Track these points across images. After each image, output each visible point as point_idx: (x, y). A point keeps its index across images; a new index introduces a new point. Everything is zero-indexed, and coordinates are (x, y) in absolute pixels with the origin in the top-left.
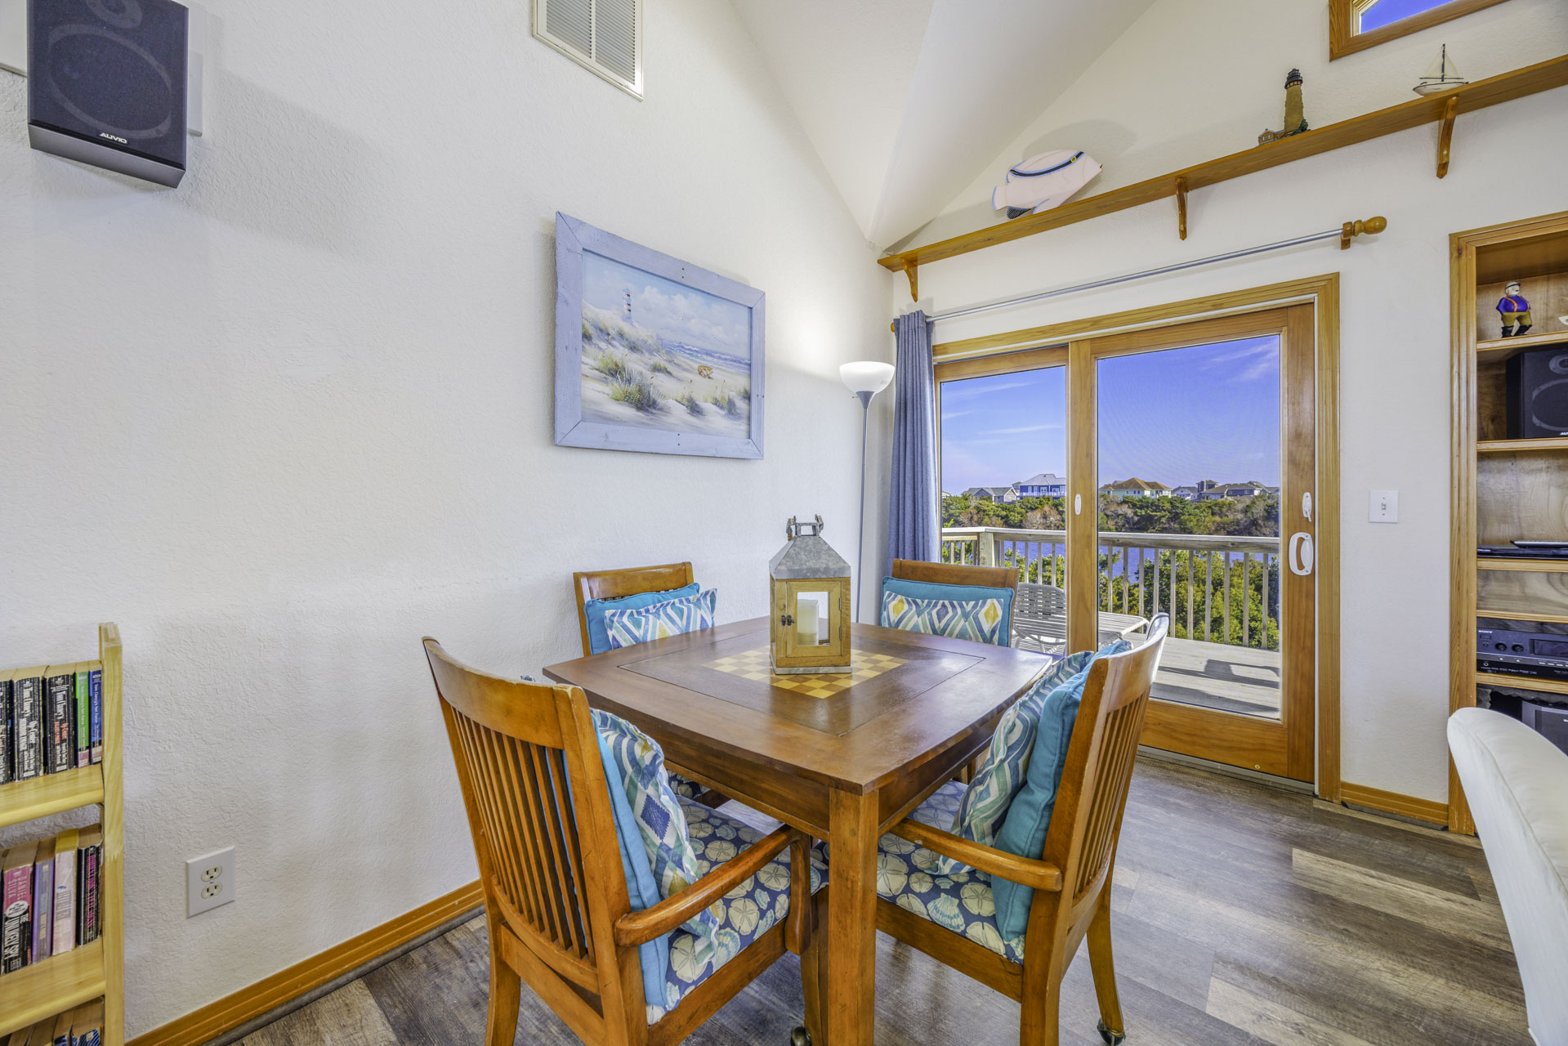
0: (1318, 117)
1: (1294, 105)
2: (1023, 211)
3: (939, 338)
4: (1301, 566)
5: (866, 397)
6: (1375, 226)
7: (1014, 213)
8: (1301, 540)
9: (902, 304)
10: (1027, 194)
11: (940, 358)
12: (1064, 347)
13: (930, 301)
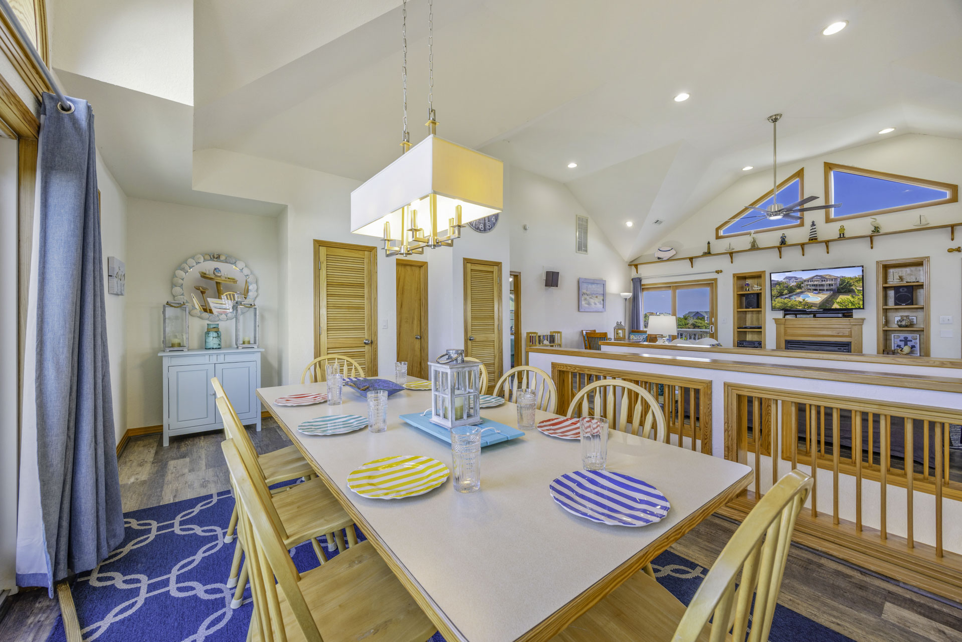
0: (712, 252)
1: (709, 248)
2: (661, 258)
3: (643, 282)
4: (712, 331)
5: (626, 299)
6: (721, 271)
7: (659, 258)
8: (712, 327)
9: (634, 274)
10: (661, 255)
11: (643, 287)
12: (670, 287)
13: (641, 274)
